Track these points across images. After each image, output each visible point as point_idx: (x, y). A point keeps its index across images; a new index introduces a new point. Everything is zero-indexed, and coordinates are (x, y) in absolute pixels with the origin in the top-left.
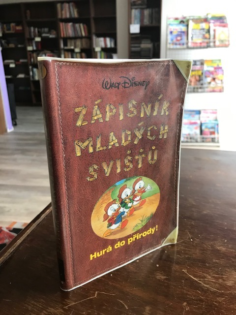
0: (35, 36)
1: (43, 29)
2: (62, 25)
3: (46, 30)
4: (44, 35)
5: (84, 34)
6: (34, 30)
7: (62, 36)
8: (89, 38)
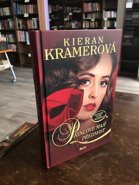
0: (69, 12)
1: (74, 8)
2: (85, 5)
3: (76, 8)
4: (74, 11)
5: (98, 10)
6: (69, 8)
7: (85, 11)
8: (101, 12)
